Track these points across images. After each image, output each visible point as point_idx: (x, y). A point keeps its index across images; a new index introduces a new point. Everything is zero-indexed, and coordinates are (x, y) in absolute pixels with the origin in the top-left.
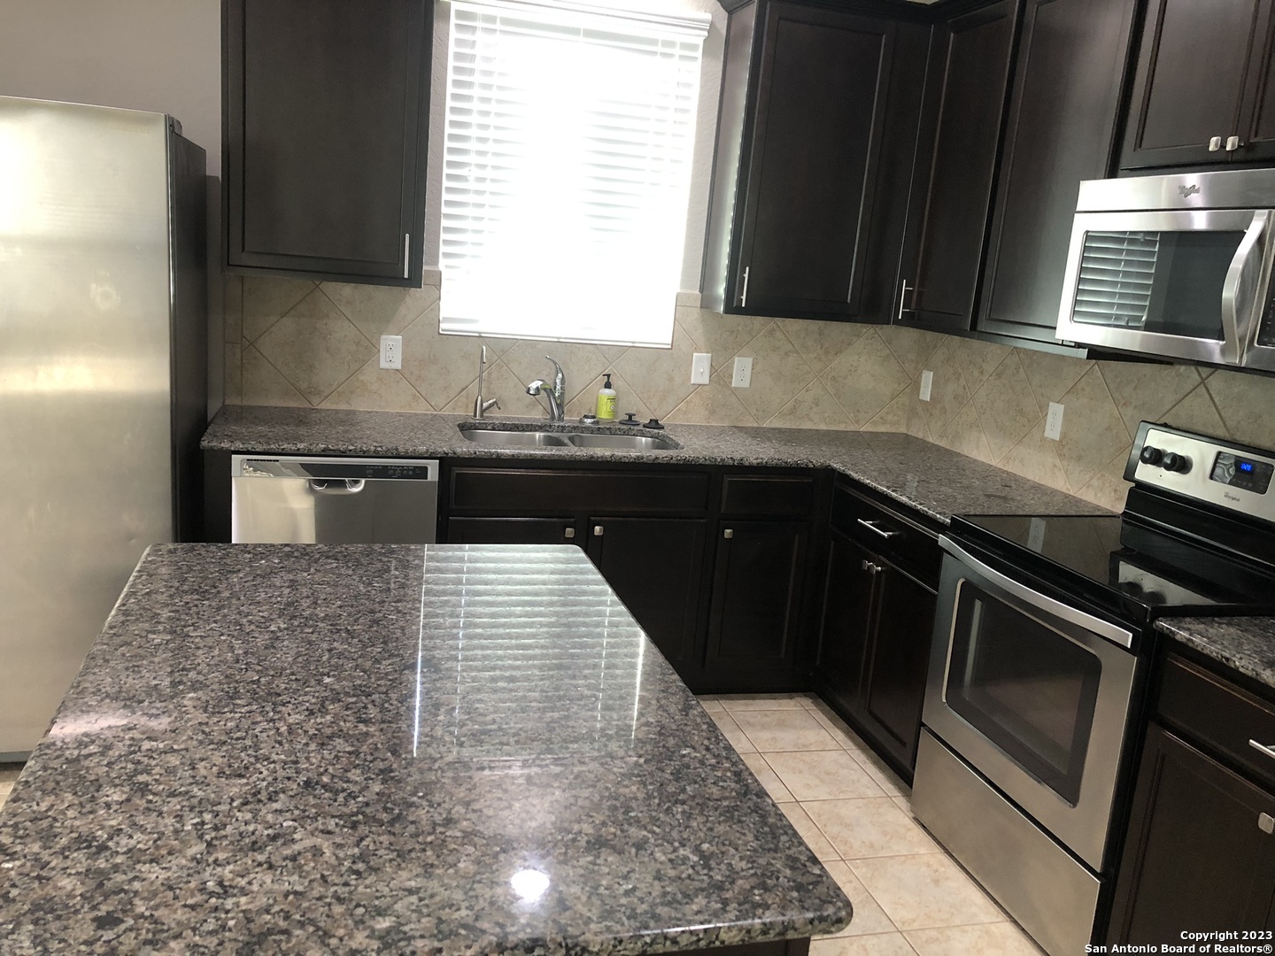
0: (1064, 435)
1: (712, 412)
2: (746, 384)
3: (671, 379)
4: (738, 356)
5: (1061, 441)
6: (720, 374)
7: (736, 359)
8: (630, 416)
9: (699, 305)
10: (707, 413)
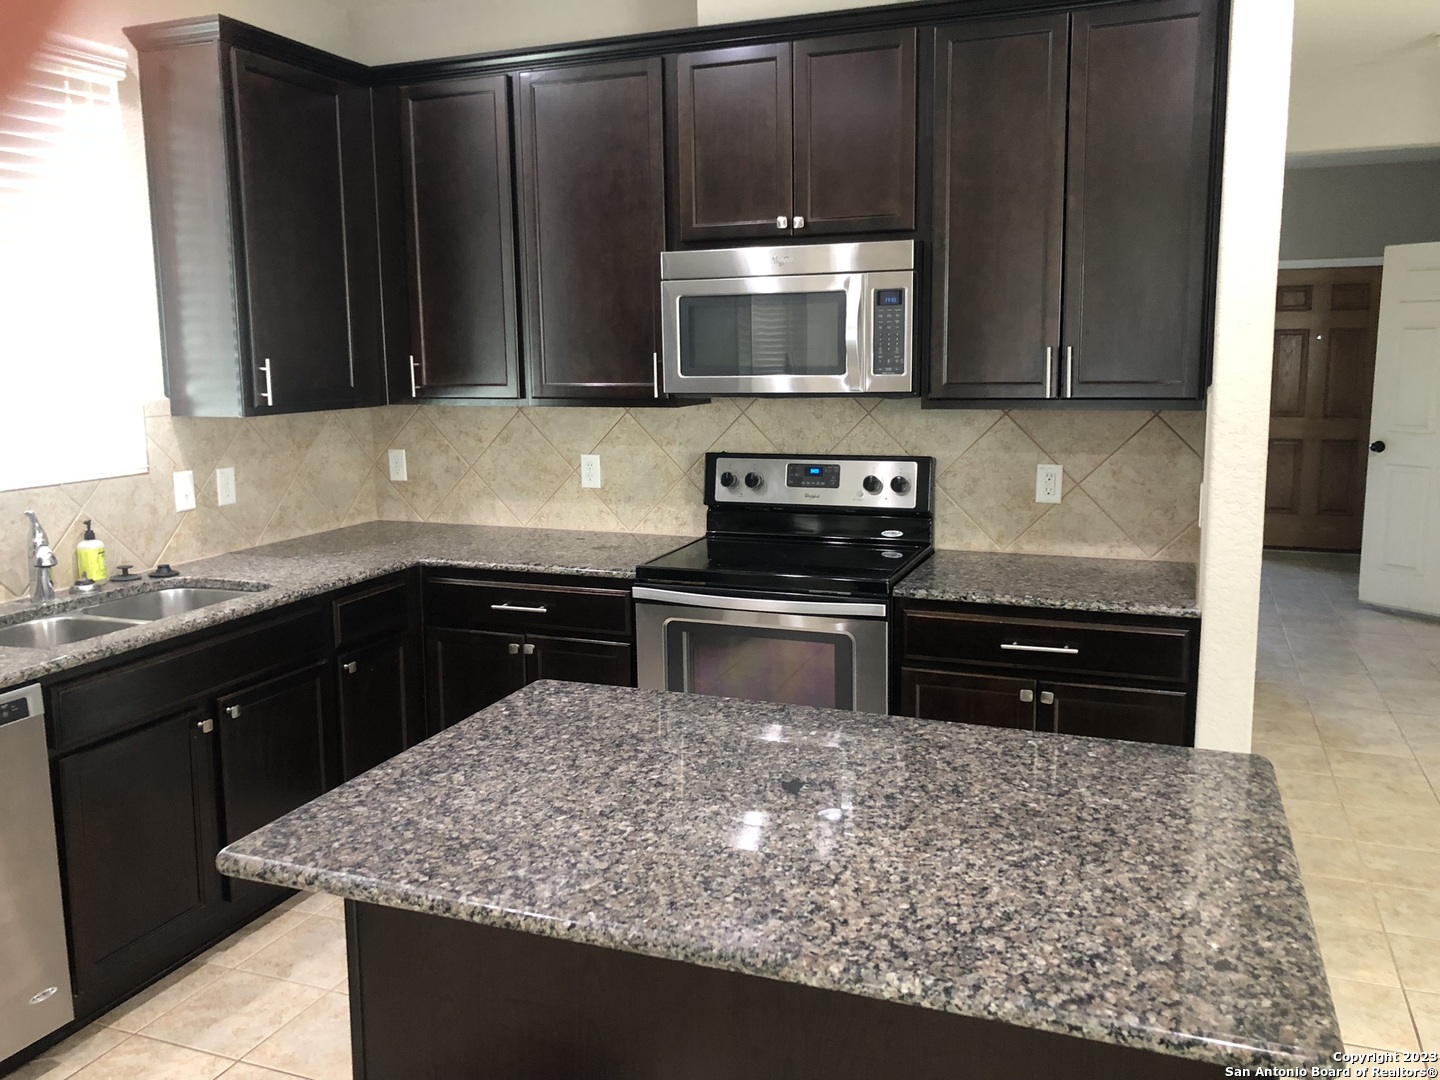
0: (605, 482)
1: (205, 542)
2: (232, 500)
3: (154, 511)
4: (221, 467)
5: (602, 488)
6: (205, 493)
7: (218, 471)
8: (125, 570)
9: (169, 412)
10: (199, 544)
